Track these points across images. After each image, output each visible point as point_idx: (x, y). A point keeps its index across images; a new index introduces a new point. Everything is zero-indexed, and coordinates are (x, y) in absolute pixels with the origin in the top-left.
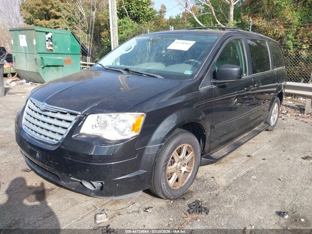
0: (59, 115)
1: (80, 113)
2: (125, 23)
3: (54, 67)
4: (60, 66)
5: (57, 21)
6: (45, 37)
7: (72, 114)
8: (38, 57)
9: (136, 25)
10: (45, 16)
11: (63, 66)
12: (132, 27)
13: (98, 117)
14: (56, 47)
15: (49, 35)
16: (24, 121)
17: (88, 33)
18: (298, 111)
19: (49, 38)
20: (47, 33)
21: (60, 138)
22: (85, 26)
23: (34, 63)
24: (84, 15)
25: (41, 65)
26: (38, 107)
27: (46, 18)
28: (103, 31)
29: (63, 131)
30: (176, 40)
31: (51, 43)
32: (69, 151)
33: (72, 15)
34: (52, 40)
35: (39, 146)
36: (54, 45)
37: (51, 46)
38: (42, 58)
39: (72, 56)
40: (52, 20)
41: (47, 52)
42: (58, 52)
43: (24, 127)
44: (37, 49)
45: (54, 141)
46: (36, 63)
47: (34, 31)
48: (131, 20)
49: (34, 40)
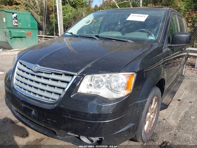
0: (53, 76)
1: (76, 74)
2: (66, 8)
3: (19, 38)
4: (23, 37)
5: (17, 6)
6: (12, 17)
7: (66, 75)
8: (8, 31)
9: (74, 10)
10: (9, 3)
11: (25, 37)
12: (71, 11)
13: (92, 77)
14: (20, 24)
15: (15, 15)
16: (15, 81)
17: (40, 15)
18: (191, 67)
19: (14, 17)
20: (13, 13)
21: (57, 97)
22: (38, 10)
23: (5, 35)
24: (37, 2)
25: (10, 37)
26: (30, 69)
27: (9, 5)
28: (51, 14)
29: (60, 91)
30: (132, 14)
31: (16, 21)
32: (69, 110)
33: (28, 3)
34: (17, 19)
35: (35, 105)
36: (18, 22)
37: (17, 23)
38: (10, 31)
39: (32, 30)
40: (14, 6)
41: (13, 27)
42: (21, 27)
43: (16, 87)
44: (6, 25)
45: (50, 100)
46: (6, 35)
47: (4, 12)
48: (70, 6)
49: (4, 18)
